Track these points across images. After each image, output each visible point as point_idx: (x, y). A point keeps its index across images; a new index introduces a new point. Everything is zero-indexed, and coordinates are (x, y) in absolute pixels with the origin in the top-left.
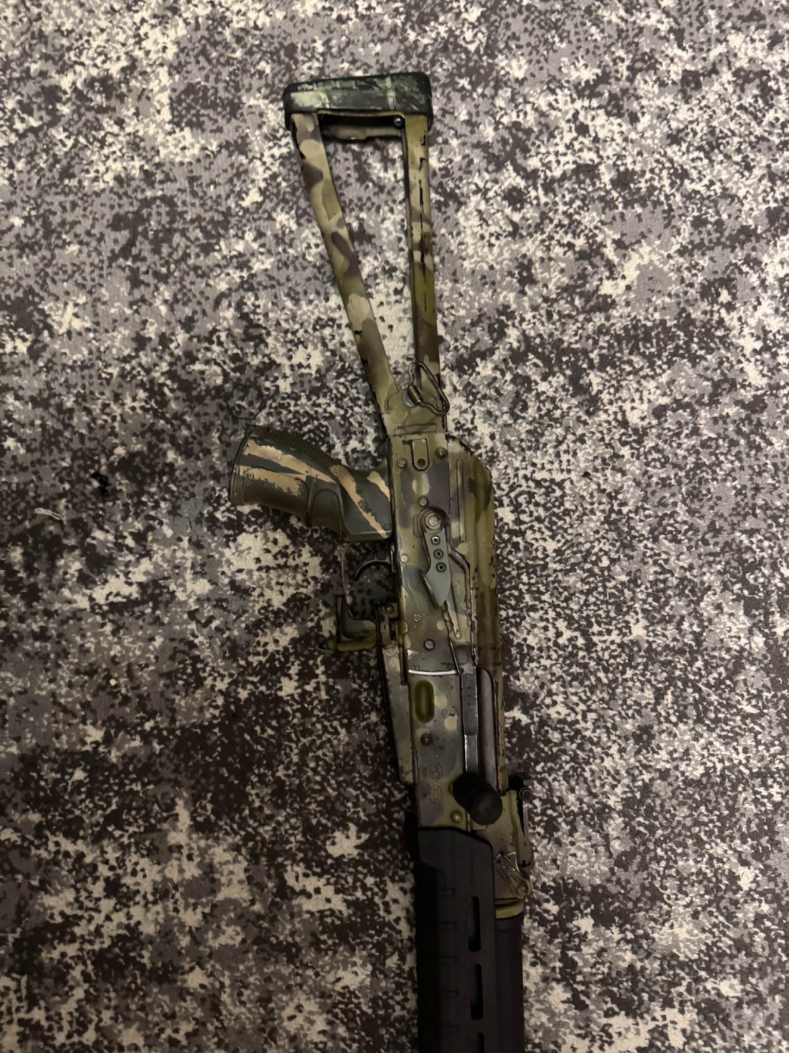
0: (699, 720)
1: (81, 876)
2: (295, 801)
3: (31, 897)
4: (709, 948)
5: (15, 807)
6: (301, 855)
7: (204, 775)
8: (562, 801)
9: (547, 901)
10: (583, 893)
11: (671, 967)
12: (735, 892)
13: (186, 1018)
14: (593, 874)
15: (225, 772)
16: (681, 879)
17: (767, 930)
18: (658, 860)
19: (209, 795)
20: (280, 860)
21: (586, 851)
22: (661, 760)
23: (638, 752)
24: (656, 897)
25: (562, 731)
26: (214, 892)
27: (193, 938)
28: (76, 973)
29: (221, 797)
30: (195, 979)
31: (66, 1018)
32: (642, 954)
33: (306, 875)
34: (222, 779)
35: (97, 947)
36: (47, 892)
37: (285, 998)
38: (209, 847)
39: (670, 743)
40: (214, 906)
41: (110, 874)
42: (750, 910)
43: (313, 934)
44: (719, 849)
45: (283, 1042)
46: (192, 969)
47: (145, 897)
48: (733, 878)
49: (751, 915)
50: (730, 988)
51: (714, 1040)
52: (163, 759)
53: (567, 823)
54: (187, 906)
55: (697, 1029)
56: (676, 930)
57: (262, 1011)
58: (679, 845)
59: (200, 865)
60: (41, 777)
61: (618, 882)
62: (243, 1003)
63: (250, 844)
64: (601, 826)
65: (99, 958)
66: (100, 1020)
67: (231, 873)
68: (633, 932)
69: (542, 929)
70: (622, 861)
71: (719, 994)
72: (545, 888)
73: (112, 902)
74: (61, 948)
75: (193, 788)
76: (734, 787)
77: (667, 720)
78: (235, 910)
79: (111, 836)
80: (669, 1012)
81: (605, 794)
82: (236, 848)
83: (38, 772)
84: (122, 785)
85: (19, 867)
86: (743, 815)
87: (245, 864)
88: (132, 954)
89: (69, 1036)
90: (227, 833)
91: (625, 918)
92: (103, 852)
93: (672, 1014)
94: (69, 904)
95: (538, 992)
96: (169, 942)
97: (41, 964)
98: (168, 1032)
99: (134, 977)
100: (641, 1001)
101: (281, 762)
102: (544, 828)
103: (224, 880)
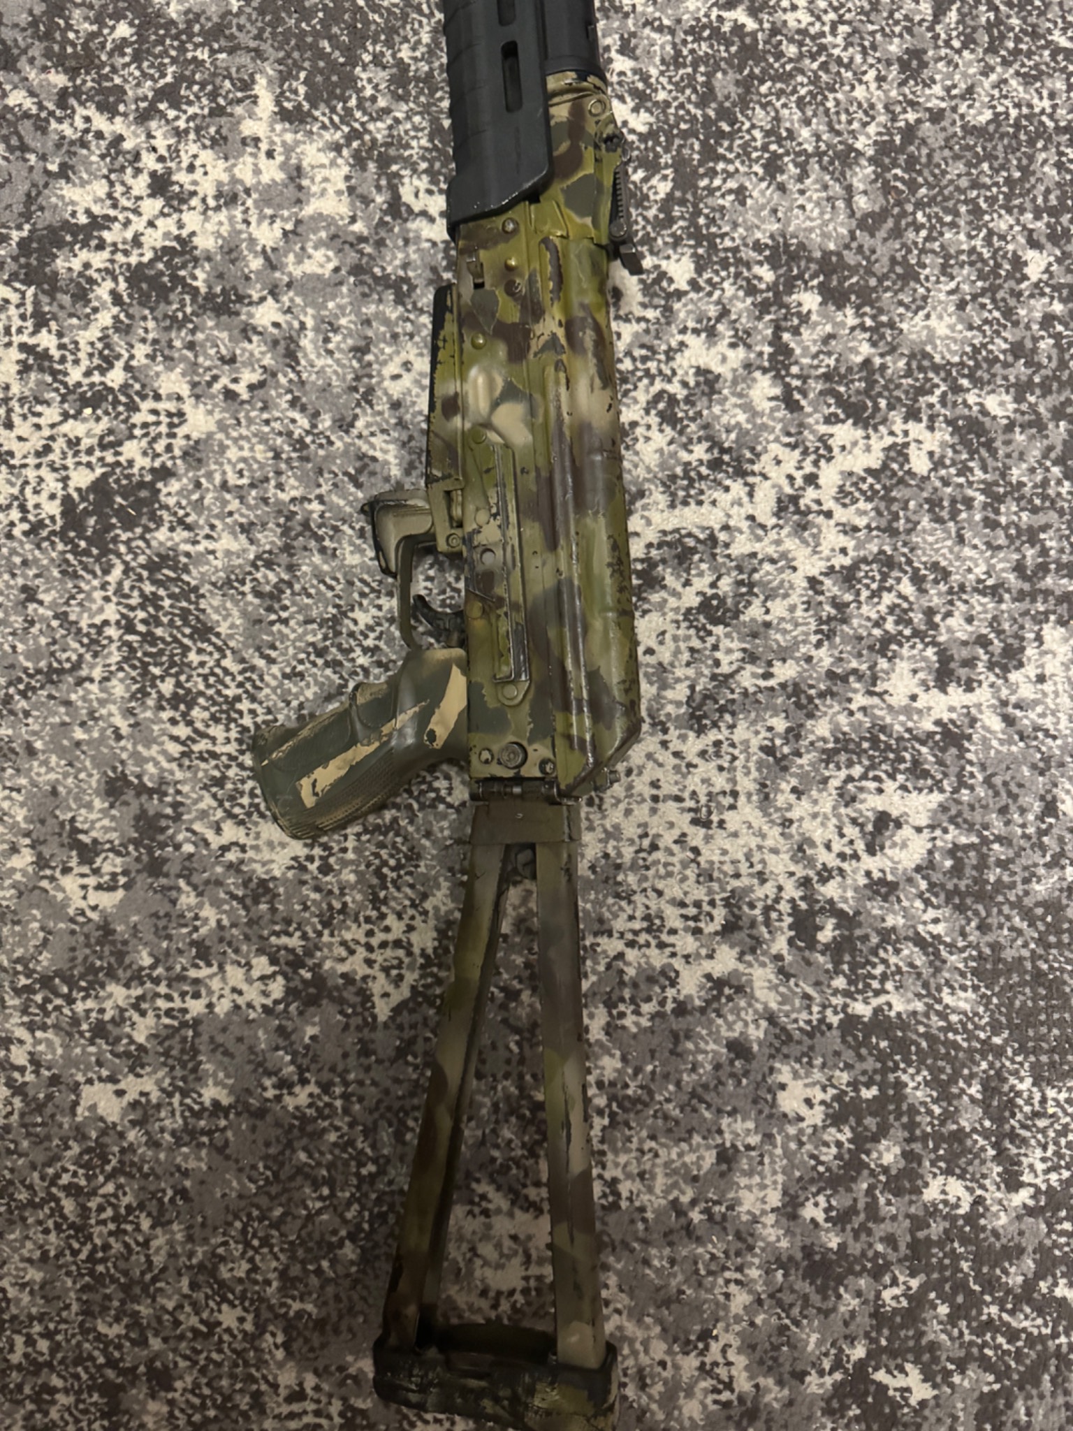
0: (992, 49)
1: (117, 166)
2: (421, 92)
3: (46, 185)
4: (976, 351)
5: (32, 61)
6: (424, 165)
7: (298, 47)
8: (791, 135)
9: (760, 263)
10: (810, 260)
11: (921, 369)
12: (1019, 281)
13: (251, 363)
14: (825, 235)
15: (325, 45)
16: (947, 257)
17: (1058, 337)
18: (918, 227)
19: (303, 75)
20: (394, 168)
21: (818, 204)
22: (933, 97)
23: (903, 83)
24: (910, 275)
25: (801, 44)
26: (299, 201)
27: (267, 259)
28: (103, 292)
29: (319, 79)
30: (266, 315)
31: (85, 349)
32: (883, 347)
33: (430, 192)
34: (321, 54)
35: (133, 260)
36: (68, 180)
37: (388, 350)
38: (297, 143)
39: (950, 76)
40: (298, 222)
41: (159, 167)
42: (1039, 306)
43: (434, 270)
44: (1003, 223)
45: (382, 406)
46: (263, 299)
47: (204, 200)
48: (1018, 263)
49: (1038, 315)
50: (999, 405)
51: (971, 470)
52: (243, 20)
53: (796, 165)
54: (262, 218)
55: (950, 453)
56: (933, 322)
57: (355, 364)
58: (947, 211)
59: (283, 166)
60: (69, 27)
61: (860, 249)
62: (330, 353)
63: (355, 144)
64: (843, 174)
65: (136, 275)
66: (132, 357)
67: (326, 180)
68: (874, 317)
69: (749, 300)
70: (869, 222)
71: (984, 412)
72: (758, 247)
73: (159, 203)
74: (84, 255)
75: (280, 62)
76: (1031, 142)
77: (948, 44)
78: (327, 228)
79: (163, 115)
80: (911, 426)
81: (853, 133)
82: (337, 148)
83: (67, 19)
84: (182, 49)
85: (32, 144)
86: (1039, 180)
87: (346, 170)
88: (182, 273)
89: (88, 373)
90: (324, 127)
91: (866, 297)
92: (150, 136)
93: (917, 429)
94: (97, 200)
95: (735, 382)
96: (233, 262)
97: (56, 274)
98: (224, 381)
99: (183, 305)
100: (876, 408)
101: (406, 40)
102: (764, 166)
103: (314, 189)
